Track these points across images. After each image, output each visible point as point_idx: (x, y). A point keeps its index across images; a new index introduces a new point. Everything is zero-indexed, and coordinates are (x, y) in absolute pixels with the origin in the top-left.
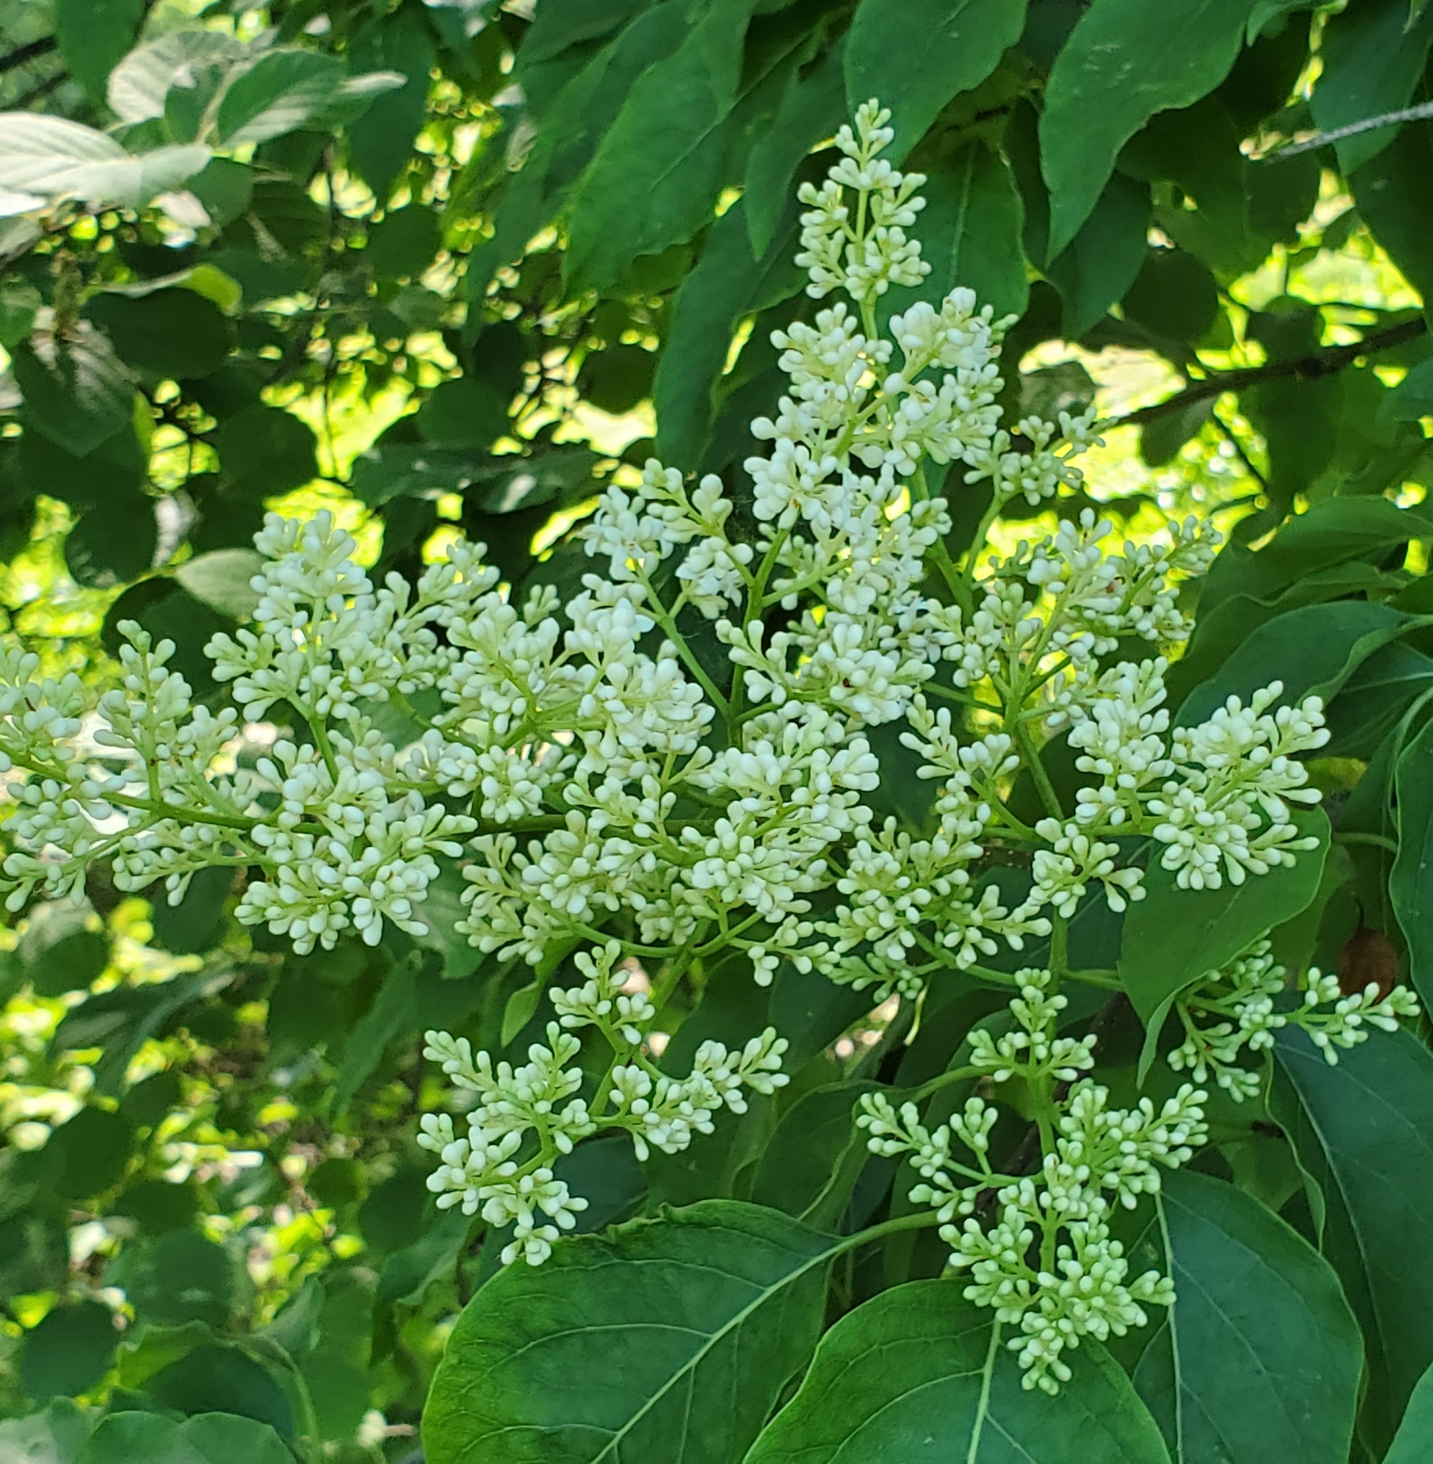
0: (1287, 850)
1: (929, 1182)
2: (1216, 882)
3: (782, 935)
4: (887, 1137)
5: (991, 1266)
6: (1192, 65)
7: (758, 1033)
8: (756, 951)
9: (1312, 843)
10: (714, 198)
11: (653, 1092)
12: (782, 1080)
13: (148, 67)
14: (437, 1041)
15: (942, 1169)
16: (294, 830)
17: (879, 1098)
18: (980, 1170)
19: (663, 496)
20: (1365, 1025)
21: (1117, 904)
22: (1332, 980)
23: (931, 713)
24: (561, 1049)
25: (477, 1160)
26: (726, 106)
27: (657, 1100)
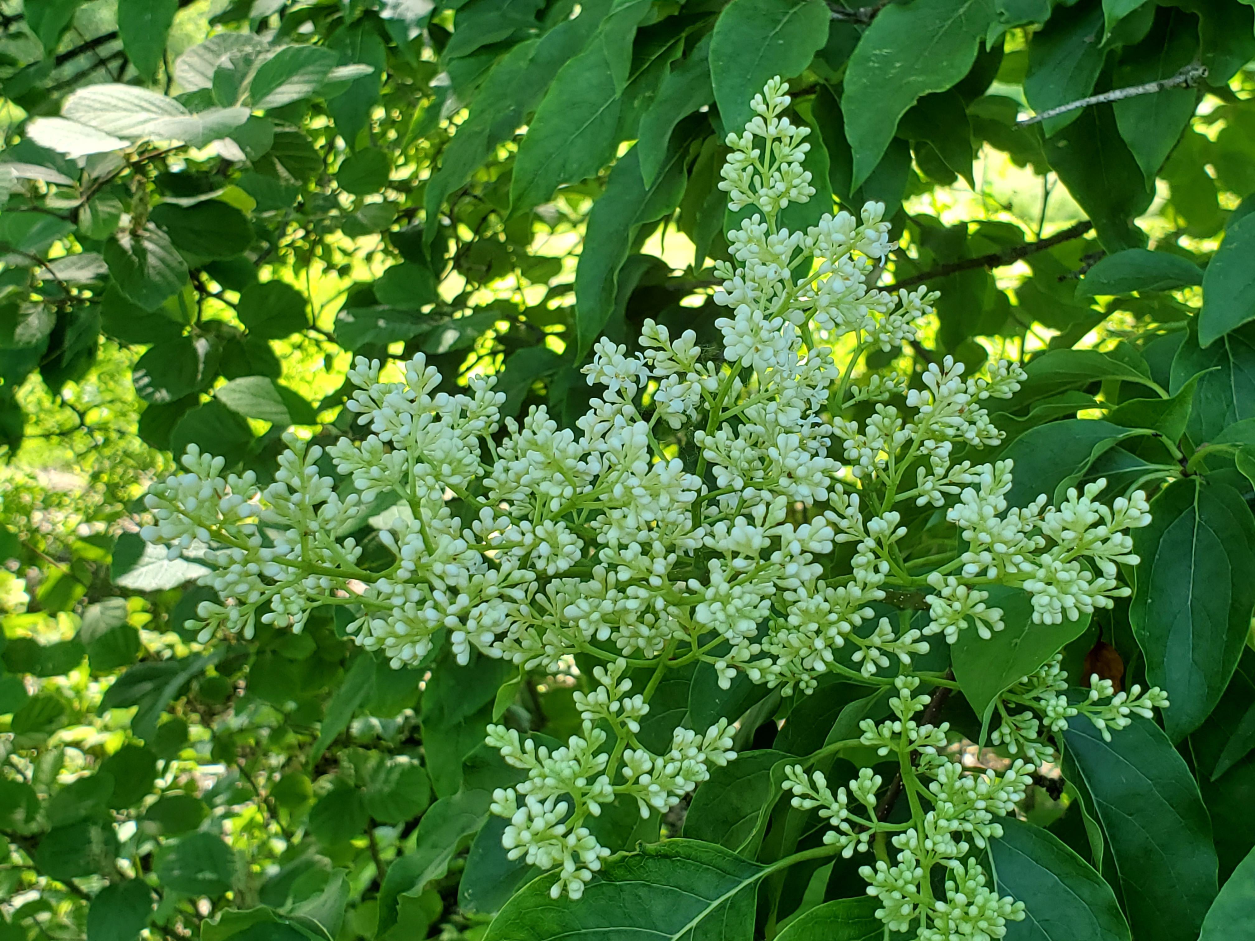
0: (1108, 597)
1: (837, 829)
2: (1059, 619)
3: (738, 654)
4: (804, 796)
5: (897, 895)
6: (945, 64)
7: (714, 722)
8: (720, 665)
9: (1126, 592)
10: (615, 148)
11: (653, 769)
12: (733, 756)
13: (200, 56)
14: (496, 732)
15: (846, 820)
16: (406, 582)
17: (798, 769)
18: (870, 819)
19: (655, 344)
20: (1132, 715)
21: (985, 634)
22: (1108, 682)
23: (846, 496)
24: (593, 739)
25: (539, 824)
26: (621, 86)
27: (656, 774)
